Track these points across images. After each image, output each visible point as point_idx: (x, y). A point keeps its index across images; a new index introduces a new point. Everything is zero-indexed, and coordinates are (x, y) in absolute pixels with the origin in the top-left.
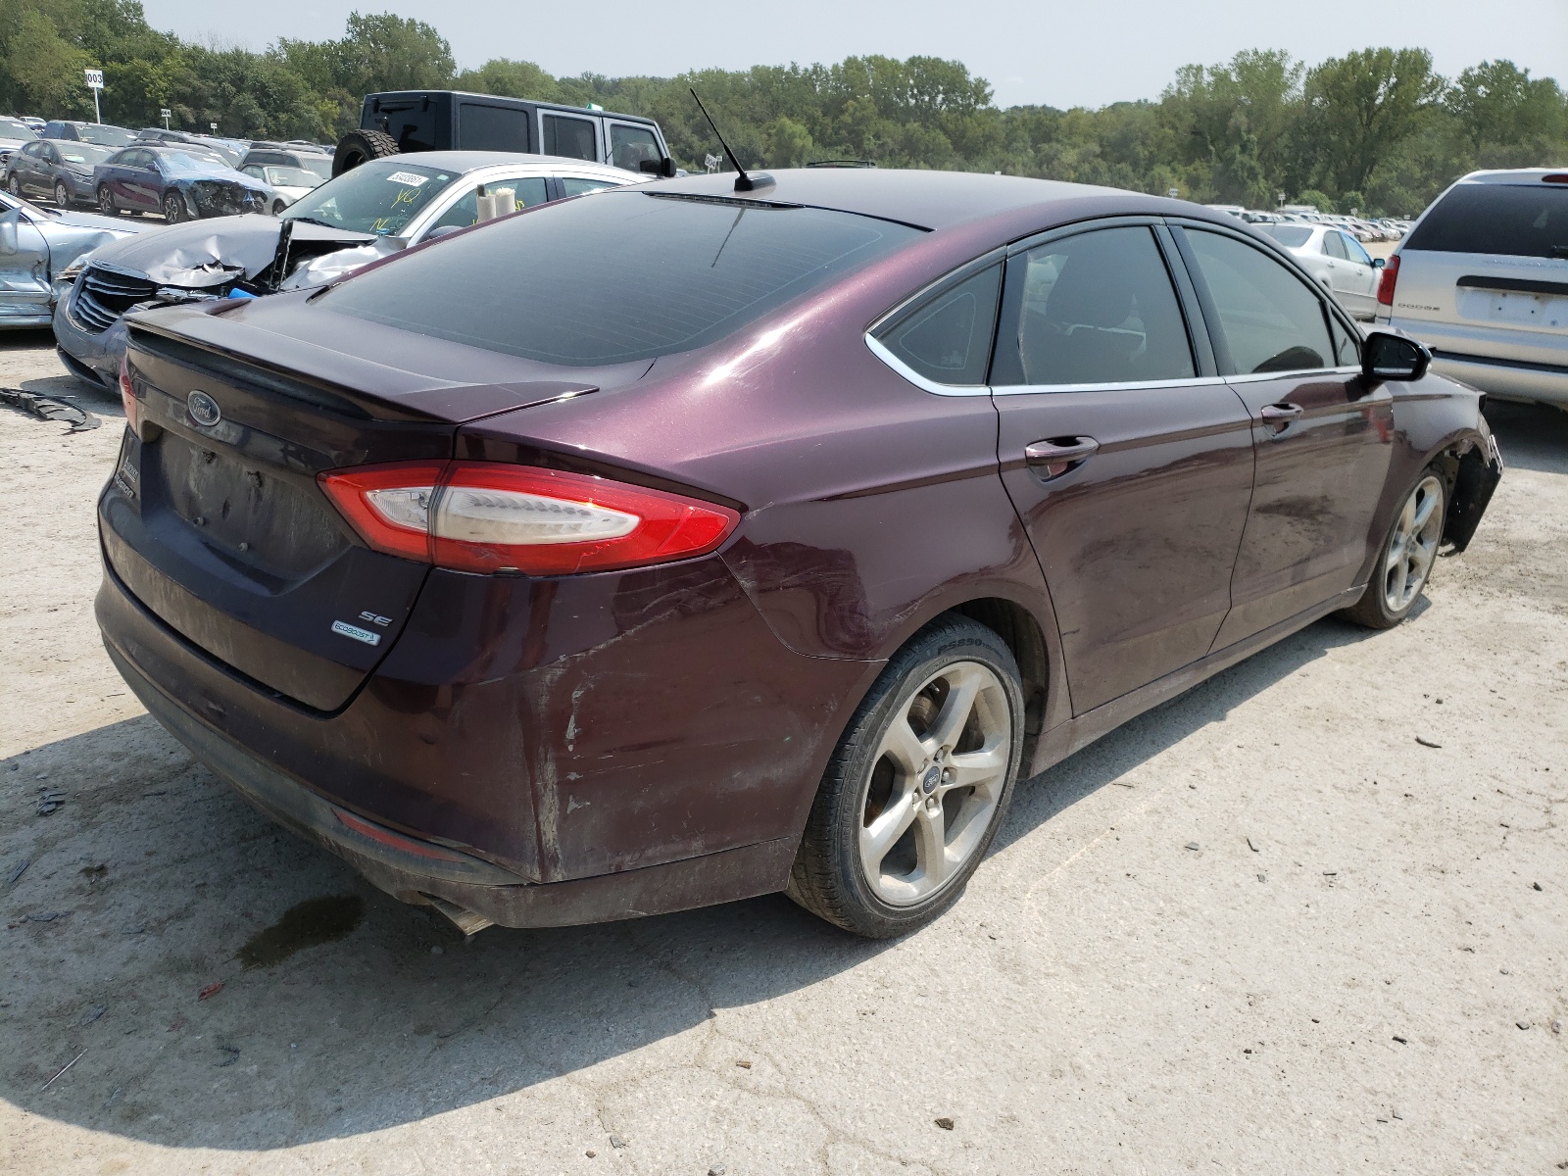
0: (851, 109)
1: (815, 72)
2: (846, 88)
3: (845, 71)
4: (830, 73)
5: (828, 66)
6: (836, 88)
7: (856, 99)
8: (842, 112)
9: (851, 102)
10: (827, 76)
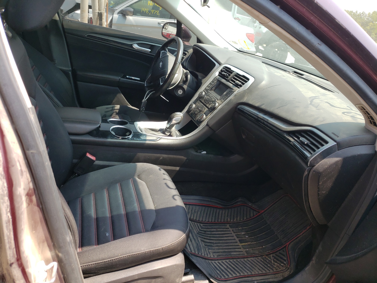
0: (370, 25)
1: (363, 13)
2: (371, 19)
3: (372, 14)
4: (367, 14)
5: (367, 13)
6: (368, 19)
7: (373, 23)
8: (368, 26)
9: (371, 23)
10: (366, 15)
